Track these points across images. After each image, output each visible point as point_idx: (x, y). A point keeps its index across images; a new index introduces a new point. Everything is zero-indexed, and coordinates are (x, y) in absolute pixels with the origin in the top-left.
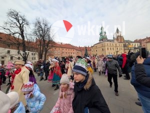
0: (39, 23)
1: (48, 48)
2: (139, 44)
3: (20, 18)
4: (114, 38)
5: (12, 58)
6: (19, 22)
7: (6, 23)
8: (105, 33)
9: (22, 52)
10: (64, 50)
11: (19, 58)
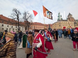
0: (26, 13)
1: (30, 25)
3: (17, 12)
4: (67, 19)
5: (13, 29)
6: (17, 13)
7: (12, 14)
8: (61, 16)
9: (18, 27)
10: (38, 26)
11: (16, 30)
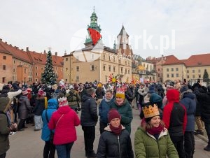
2: (153, 65)
